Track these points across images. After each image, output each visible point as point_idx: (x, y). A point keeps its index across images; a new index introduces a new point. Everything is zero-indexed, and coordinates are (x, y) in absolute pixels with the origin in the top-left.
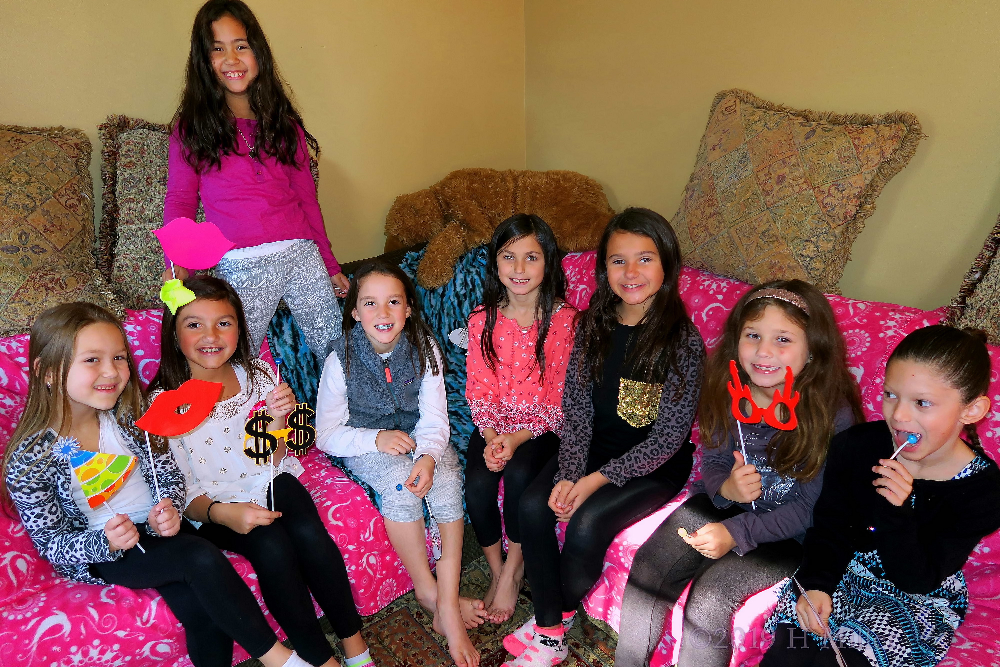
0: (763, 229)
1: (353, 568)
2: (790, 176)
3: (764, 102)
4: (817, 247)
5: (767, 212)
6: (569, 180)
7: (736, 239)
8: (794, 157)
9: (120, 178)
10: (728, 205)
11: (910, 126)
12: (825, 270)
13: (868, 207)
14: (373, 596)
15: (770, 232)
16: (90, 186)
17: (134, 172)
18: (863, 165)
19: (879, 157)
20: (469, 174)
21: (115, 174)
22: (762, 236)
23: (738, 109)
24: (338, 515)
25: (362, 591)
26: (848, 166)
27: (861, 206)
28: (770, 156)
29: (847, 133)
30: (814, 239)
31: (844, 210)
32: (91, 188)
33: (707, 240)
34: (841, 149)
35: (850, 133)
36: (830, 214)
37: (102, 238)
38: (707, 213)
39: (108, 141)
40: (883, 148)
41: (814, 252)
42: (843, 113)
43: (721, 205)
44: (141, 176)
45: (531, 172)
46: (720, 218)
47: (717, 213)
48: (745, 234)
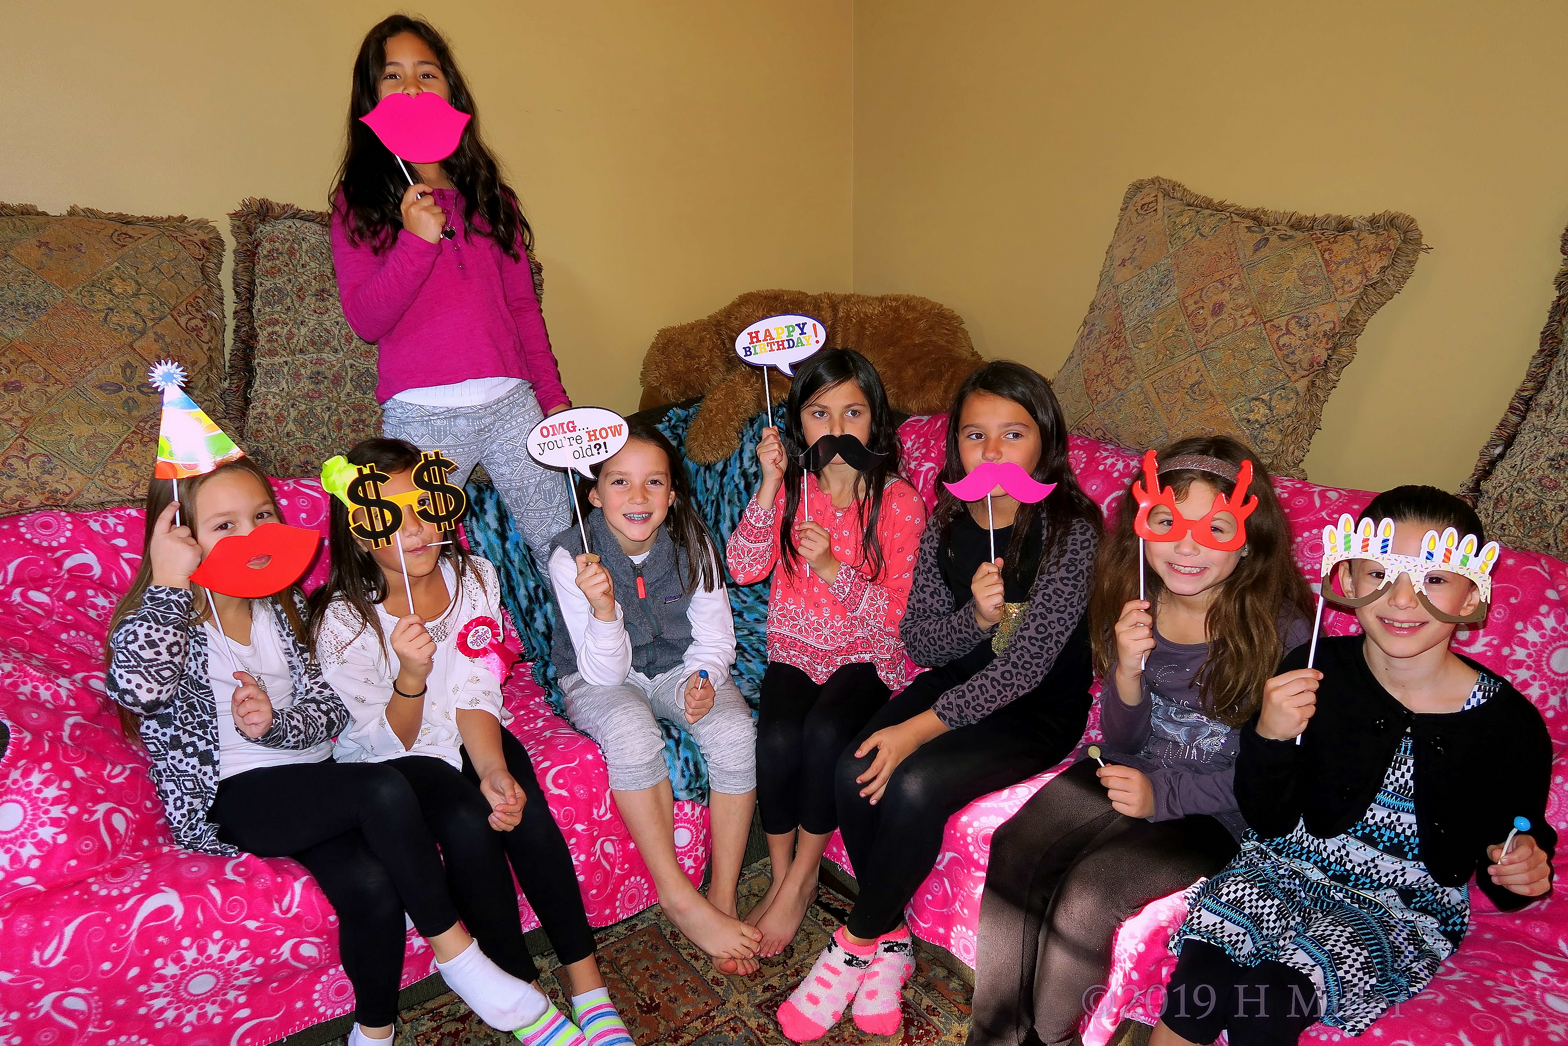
1: (582, 857)
2: (1231, 305)
3: (1197, 197)
4: (1270, 409)
5: (1197, 357)
6: (913, 308)
7: (1153, 396)
8: (1236, 276)
9: (260, 289)
10: (1142, 345)
11: (1405, 233)
12: (1282, 443)
13: (1344, 351)
14: (610, 901)
16: (221, 300)
17: (280, 281)
18: (1337, 289)
19: (1359, 277)
20: (766, 298)
21: (252, 283)
23: (1160, 207)
24: (561, 781)
25: (594, 892)
26: (1315, 291)
27: (1334, 349)
28: (1202, 274)
29: (1313, 242)
30: (1265, 397)
31: (1309, 355)
32: (222, 304)
33: (1111, 396)
34: (1305, 265)
35: (1318, 243)
36: (1289, 360)
37: (232, 375)
38: (1112, 358)
39: (243, 236)
40: (1366, 265)
41: (1266, 416)
42: (1310, 214)
43: (1131, 346)
44: (289, 287)
45: (859, 296)
46: (1130, 365)
47: (1126, 357)
48: (1166, 388)
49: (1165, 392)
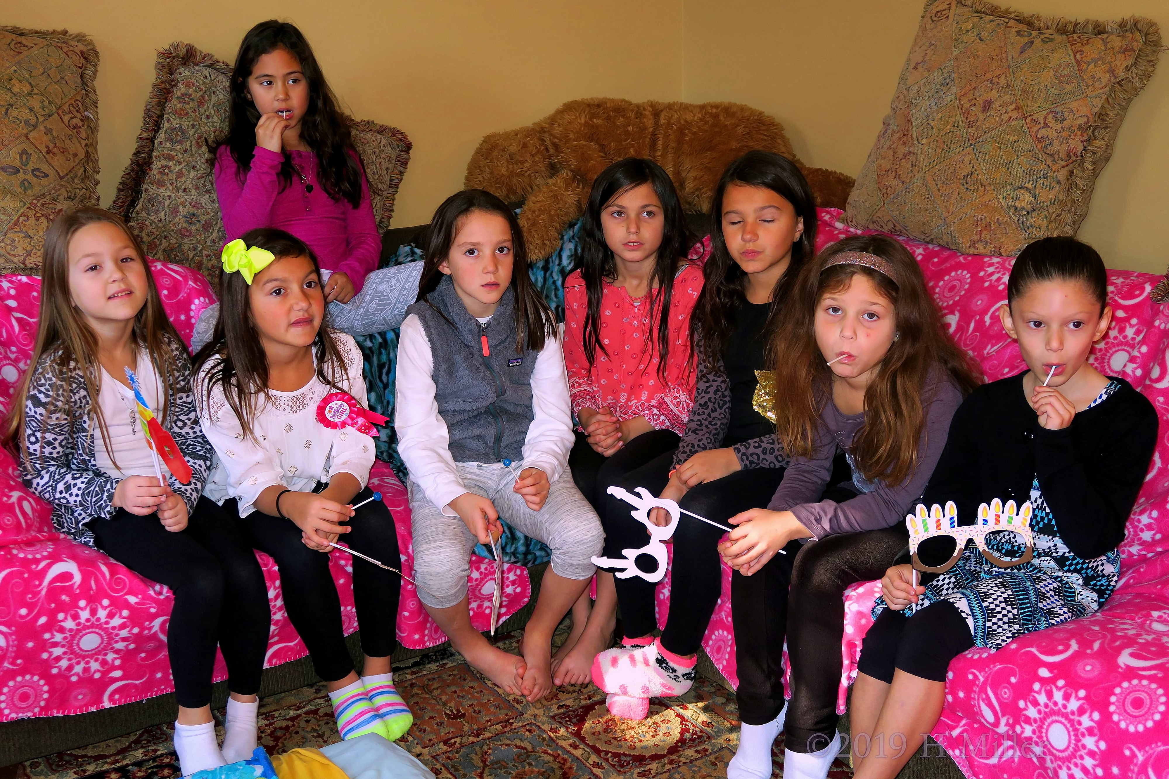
0: (965, 172)
2: (998, 102)
3: (985, 4)
4: (1035, 197)
5: (970, 150)
6: (733, 115)
7: (933, 187)
8: (1004, 76)
10: (924, 141)
11: (1147, 35)
12: (1047, 228)
13: (1097, 143)
15: (973, 177)
18: (1088, 86)
19: (1108, 76)
20: (589, 105)
22: (964, 183)
23: (951, 14)
26: (1069, 88)
28: (976, 75)
29: (1069, 44)
30: (1029, 185)
31: (1065, 147)
33: (898, 190)
34: (1060, 65)
35: (1072, 45)
36: (1048, 151)
38: (900, 155)
40: (1113, 64)
41: (1030, 203)
42: (1074, 19)
43: (916, 142)
45: (681, 104)
48: (944, 180)
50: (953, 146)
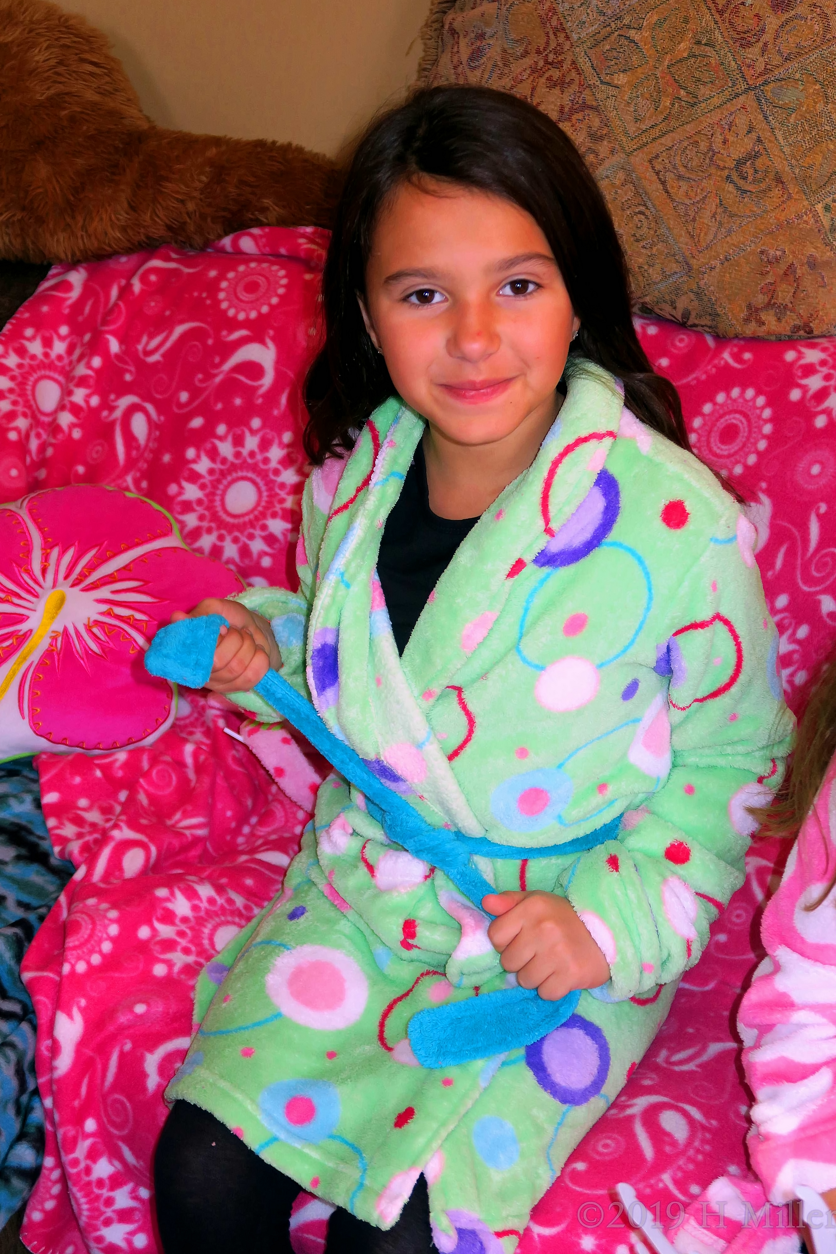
0: (737, 153)
5: (749, 100)
7: (654, 188)
10: (621, 79)
15: (759, 162)
22: (735, 178)
43: (594, 81)
46: (596, 122)
47: (585, 106)
48: (682, 170)
49: (680, 177)
50: (704, 91)
